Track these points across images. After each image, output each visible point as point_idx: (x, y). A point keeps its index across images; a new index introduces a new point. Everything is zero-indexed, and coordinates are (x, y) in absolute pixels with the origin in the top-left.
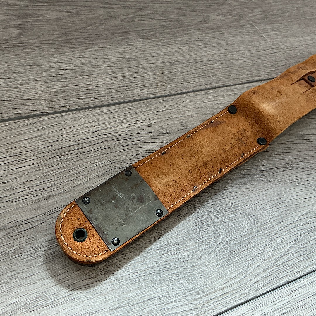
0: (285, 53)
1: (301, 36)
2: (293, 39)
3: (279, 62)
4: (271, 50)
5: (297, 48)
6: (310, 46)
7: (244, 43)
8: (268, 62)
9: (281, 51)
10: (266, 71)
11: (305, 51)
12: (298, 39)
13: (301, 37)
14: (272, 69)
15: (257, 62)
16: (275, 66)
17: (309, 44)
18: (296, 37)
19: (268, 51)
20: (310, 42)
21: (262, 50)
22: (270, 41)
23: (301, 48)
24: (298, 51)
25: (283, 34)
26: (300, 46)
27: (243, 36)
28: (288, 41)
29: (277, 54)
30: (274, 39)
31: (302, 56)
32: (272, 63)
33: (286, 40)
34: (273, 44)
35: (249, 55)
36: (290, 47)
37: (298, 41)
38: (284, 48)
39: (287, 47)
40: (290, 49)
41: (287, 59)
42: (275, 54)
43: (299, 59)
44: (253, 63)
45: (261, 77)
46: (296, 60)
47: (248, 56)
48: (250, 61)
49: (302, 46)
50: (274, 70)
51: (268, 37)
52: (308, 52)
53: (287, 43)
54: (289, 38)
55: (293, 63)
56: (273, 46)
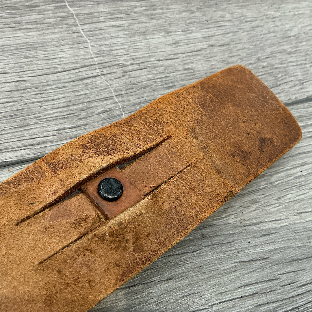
0: (124, 76)
1: (182, 31)
2: (158, 39)
3: (95, 104)
4: (84, 69)
5: (161, 63)
6: (198, 55)
7: (15, 52)
8: (62, 105)
9: (115, 70)
10: (43, 132)
11: (181, 69)
12: (170, 40)
13: (181, 33)
14: (66, 126)
15: (26, 106)
16: (77, 116)
17: (196, 49)
18: (168, 33)
19: (77, 71)
20: (200, 46)
21: (59, 70)
22: (92, 46)
23: (173, 61)
24: (161, 69)
25: (135, 26)
26: (172, 56)
27: (20, 34)
28: (141, 45)
29: (98, 81)
30: (106, 40)
31: (166, 84)
32: (75, 107)
33: (140, 41)
34: (99, 54)
35: (13, 84)
36: (141, 60)
37: (170, 45)
38: (125, 63)
39: (133, 59)
40: (142, 66)
41: (123, 92)
42: (94, 79)
43: (156, 93)
44: (14, 108)
45: (19, 153)
46: (145, 95)
47: (9, 89)
48: (8, 102)
49: (176, 57)
50: (70, 128)
51: (93, 35)
52: (186, 72)
53: (137, 50)
54: (148, 37)
55: (135, 104)
56: (96, 59)
